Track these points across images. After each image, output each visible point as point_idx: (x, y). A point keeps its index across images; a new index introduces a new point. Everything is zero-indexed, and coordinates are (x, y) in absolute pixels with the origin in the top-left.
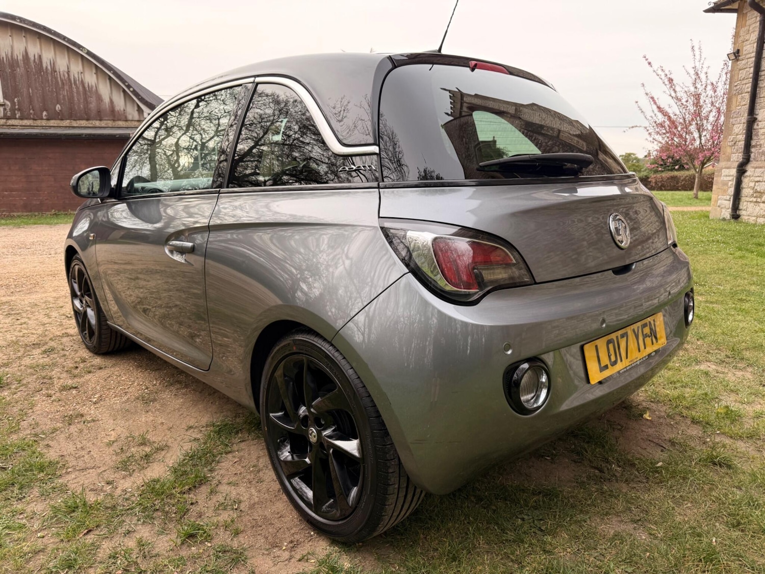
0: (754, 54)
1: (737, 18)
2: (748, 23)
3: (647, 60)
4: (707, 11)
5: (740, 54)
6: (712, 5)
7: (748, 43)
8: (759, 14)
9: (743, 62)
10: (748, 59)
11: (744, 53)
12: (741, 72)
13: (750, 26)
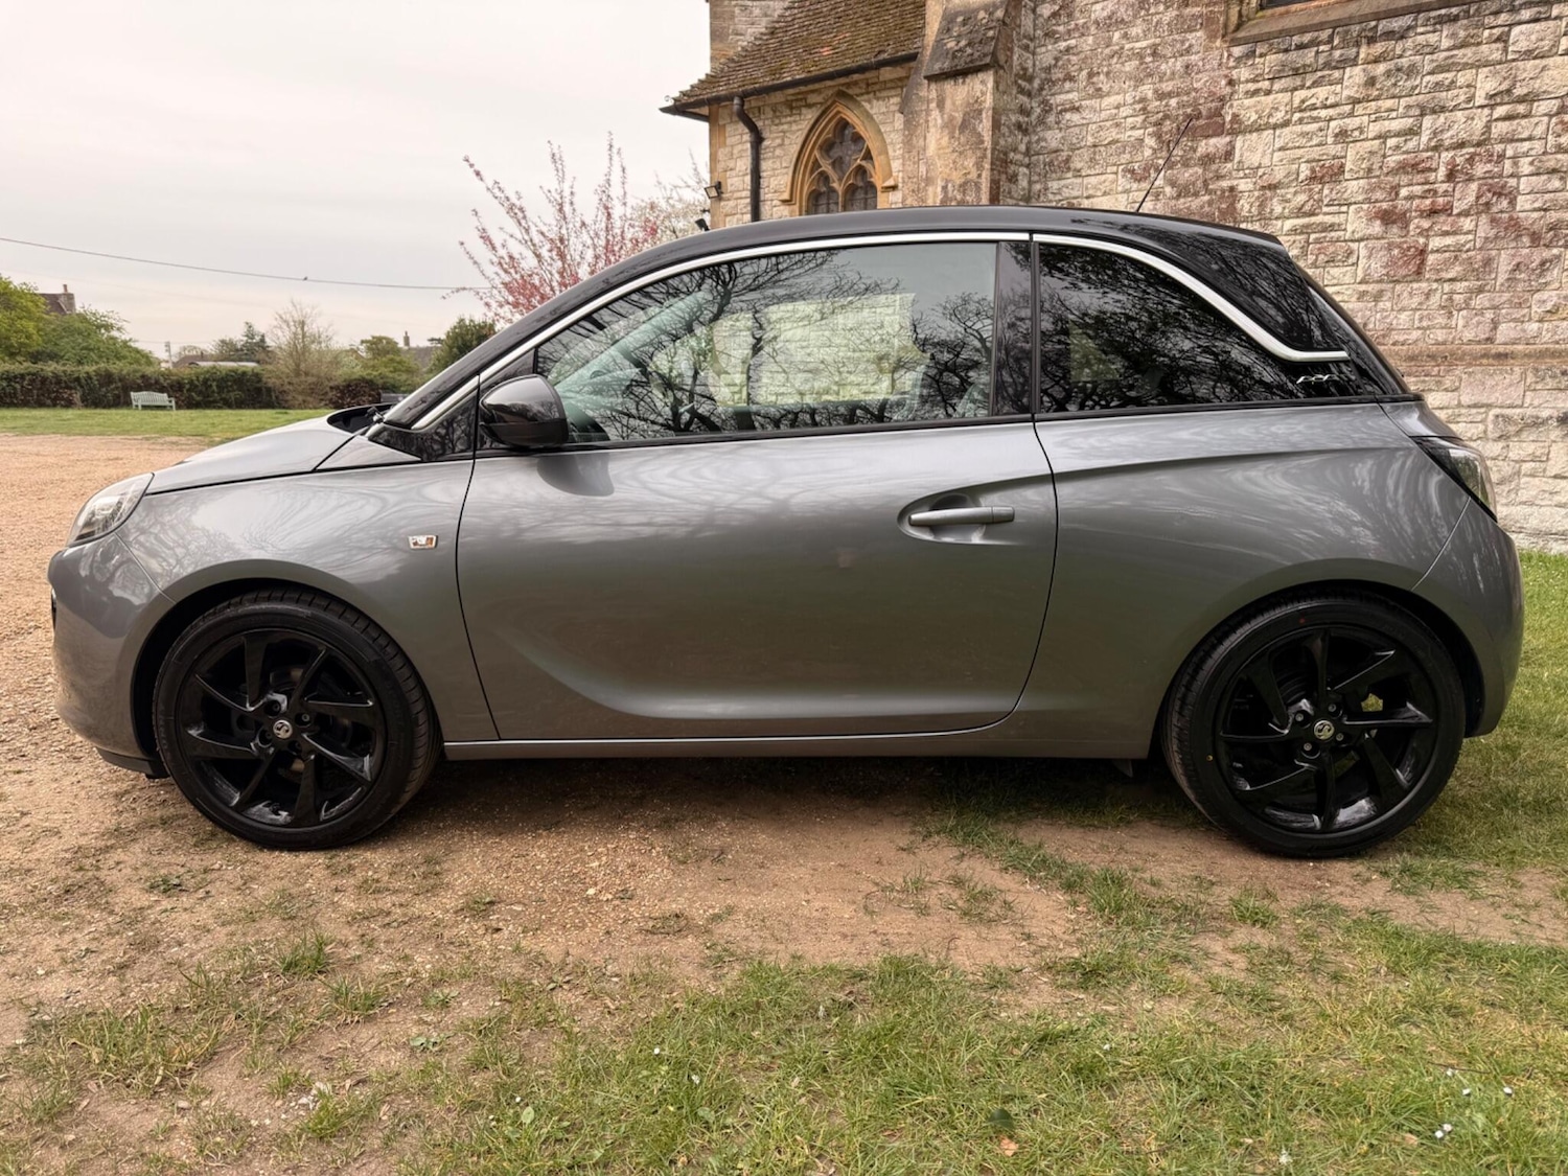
0: (748, 193)
1: (710, 130)
2: (729, 141)
3: (472, 166)
4: (665, 110)
5: (723, 189)
6: (670, 103)
7: (733, 173)
8: (747, 130)
9: (732, 203)
10: (737, 199)
11: (730, 189)
12: (728, 219)
13: (732, 146)
